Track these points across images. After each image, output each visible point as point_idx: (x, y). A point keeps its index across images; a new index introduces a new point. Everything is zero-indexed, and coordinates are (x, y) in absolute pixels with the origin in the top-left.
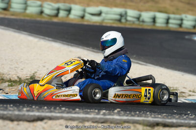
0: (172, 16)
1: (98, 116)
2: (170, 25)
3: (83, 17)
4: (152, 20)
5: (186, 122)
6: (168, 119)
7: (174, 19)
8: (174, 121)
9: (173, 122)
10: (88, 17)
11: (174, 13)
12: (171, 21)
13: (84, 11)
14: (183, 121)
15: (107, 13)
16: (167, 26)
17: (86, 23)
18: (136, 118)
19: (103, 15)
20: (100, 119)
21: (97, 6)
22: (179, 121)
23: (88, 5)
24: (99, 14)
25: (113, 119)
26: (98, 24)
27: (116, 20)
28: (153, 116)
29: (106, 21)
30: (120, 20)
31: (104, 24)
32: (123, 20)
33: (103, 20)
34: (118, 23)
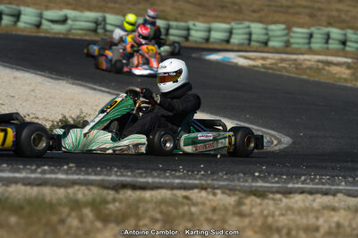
0: (173, 24)
1: (33, 176)
2: (171, 38)
3: (38, 26)
5: (168, 181)
6: (142, 177)
7: (177, 28)
8: (150, 180)
9: (147, 183)
10: (46, 25)
11: (176, 20)
12: (171, 31)
13: (41, 16)
14: (162, 181)
15: (75, 20)
17: (43, 35)
18: (93, 177)
19: (69, 22)
20: (36, 179)
21: (61, 9)
22: (157, 180)
23: (47, 8)
24: (64, 21)
25: (56, 179)
26: (61, 36)
27: (89, 30)
28: (119, 173)
29: (74, 31)
30: (95, 31)
31: (71, 37)
32: (100, 31)
33: (70, 30)
34: (92, 34)
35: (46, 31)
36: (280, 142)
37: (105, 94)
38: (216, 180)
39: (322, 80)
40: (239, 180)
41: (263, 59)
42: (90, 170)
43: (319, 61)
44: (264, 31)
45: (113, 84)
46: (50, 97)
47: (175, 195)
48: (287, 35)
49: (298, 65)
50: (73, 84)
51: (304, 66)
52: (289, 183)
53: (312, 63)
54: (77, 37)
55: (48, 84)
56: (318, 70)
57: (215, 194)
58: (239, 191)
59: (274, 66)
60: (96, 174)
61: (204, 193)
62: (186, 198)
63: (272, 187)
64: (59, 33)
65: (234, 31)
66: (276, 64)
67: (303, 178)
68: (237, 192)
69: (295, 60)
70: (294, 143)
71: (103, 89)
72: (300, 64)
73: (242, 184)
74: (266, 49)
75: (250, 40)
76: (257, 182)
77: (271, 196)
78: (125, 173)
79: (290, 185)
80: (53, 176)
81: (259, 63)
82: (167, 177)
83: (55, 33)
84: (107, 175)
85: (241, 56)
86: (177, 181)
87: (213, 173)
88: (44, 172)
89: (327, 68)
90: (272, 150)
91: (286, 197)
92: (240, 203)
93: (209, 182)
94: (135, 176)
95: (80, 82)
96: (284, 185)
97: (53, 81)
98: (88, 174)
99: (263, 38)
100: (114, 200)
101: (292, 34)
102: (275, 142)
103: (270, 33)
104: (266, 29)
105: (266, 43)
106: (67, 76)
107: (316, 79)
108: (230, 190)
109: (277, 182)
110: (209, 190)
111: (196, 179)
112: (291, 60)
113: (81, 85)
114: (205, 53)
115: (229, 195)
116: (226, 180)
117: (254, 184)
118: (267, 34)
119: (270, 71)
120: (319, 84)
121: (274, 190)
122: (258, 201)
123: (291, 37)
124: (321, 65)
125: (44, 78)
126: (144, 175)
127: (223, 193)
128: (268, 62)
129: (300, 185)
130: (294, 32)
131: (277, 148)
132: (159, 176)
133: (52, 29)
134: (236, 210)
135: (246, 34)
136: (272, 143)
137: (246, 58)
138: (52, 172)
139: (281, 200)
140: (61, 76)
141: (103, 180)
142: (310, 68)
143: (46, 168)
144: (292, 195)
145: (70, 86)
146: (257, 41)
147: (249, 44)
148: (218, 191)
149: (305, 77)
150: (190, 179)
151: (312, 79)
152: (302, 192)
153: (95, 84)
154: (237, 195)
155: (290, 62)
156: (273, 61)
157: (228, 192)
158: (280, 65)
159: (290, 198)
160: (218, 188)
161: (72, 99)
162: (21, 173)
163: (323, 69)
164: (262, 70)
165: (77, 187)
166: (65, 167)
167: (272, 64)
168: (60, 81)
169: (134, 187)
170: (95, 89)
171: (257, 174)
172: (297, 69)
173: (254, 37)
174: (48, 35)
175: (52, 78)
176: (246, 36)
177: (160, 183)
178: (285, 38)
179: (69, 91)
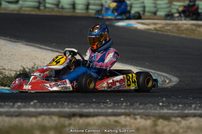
0: (92, 1)
1: (12, 110)
2: (91, 11)
4: (71, 7)
5: (104, 111)
7: (95, 4)
8: (91, 110)
9: (90, 112)
10: (4, 5)
12: (91, 7)
14: (100, 110)
15: (24, 1)
16: (87, 12)
17: (2, 11)
18: (53, 110)
19: (21, 2)
20: (14, 112)
22: (96, 110)
24: (17, 2)
25: (28, 112)
26: (15, 12)
27: (34, 7)
28: (70, 106)
29: (23, 9)
30: (38, 8)
31: (22, 12)
32: (42, 8)
33: (21, 8)
34: (37, 10)
35: (5, 9)
36: (170, 81)
37: (49, 51)
38: (135, 109)
39: (196, 38)
40: (151, 108)
41: (155, 24)
42: (49, 105)
43: (192, 24)
44: (153, 5)
45: (54, 45)
46: (12, 55)
47: (109, 120)
48: (170, 7)
49: (178, 28)
50: (27, 45)
51: (183, 28)
52: (185, 110)
53: (188, 26)
54: (27, 13)
55: (10, 45)
56: (193, 31)
57: (135, 119)
58: (153, 116)
59: (162, 29)
60: (55, 107)
61: (128, 119)
62: (116, 122)
63: (174, 113)
64: (14, 10)
65: (134, 6)
66: (163, 27)
67: (193, 106)
68: (151, 117)
69: (176, 24)
70: (180, 81)
71: (48, 48)
72: (180, 27)
73: (154, 111)
74: (155, 17)
75: (144, 11)
76: (163, 109)
77: (173, 119)
78: (74, 106)
79: (186, 111)
80: (26, 110)
81: (152, 27)
82: (102, 108)
83: (11, 10)
84: (62, 108)
85: (139, 23)
86: (110, 111)
87: (131, 104)
88: (19, 107)
89: (198, 29)
90: (166, 86)
91: (184, 120)
92: (155, 125)
93: (131, 110)
94: (81, 108)
95: (31, 44)
96: (182, 111)
97: (12, 43)
98: (49, 107)
99: (153, 10)
100: (70, 125)
101: (173, 7)
102: (167, 81)
103: (158, 6)
104: (155, 3)
105: (155, 13)
106: (22, 40)
107: (192, 37)
108: (146, 115)
109: (177, 109)
110: (132, 116)
111: (122, 109)
112: (173, 24)
113: (32, 46)
114: (115, 21)
115: (145, 119)
116: (142, 109)
117: (162, 111)
118: (156, 7)
119: (160, 32)
120: (193, 40)
121: (176, 115)
122: (166, 122)
123: (172, 8)
124: (194, 27)
125: (7, 42)
126: (87, 107)
127: (141, 118)
128: (158, 26)
129: (192, 111)
130: (175, 5)
131: (169, 85)
132: (97, 107)
133: (8, 7)
134: (153, 130)
135: (141, 7)
136: (166, 82)
137: (143, 24)
138: (25, 107)
139: (180, 122)
140: (18, 39)
141: (60, 112)
142: (187, 29)
143: (19, 104)
144: (188, 118)
145: (25, 46)
146: (149, 12)
147: (144, 14)
148: (138, 117)
149: (184, 36)
150: (118, 109)
151: (188, 37)
152: (195, 116)
153: (41, 44)
154: (151, 119)
155: (173, 26)
156: (161, 26)
157: (144, 117)
158: (166, 28)
159: (187, 120)
160: (138, 115)
161: (27, 56)
162: (4, 108)
163: (196, 30)
164: (154, 32)
165: (43, 117)
166: (32, 103)
167: (160, 28)
168: (18, 43)
169: (82, 115)
170: (41, 48)
171: (161, 104)
172: (178, 30)
173: (147, 9)
174: (6, 12)
175: (12, 41)
176: (142, 9)
177: (99, 112)
178: (168, 10)
179: (24, 50)
